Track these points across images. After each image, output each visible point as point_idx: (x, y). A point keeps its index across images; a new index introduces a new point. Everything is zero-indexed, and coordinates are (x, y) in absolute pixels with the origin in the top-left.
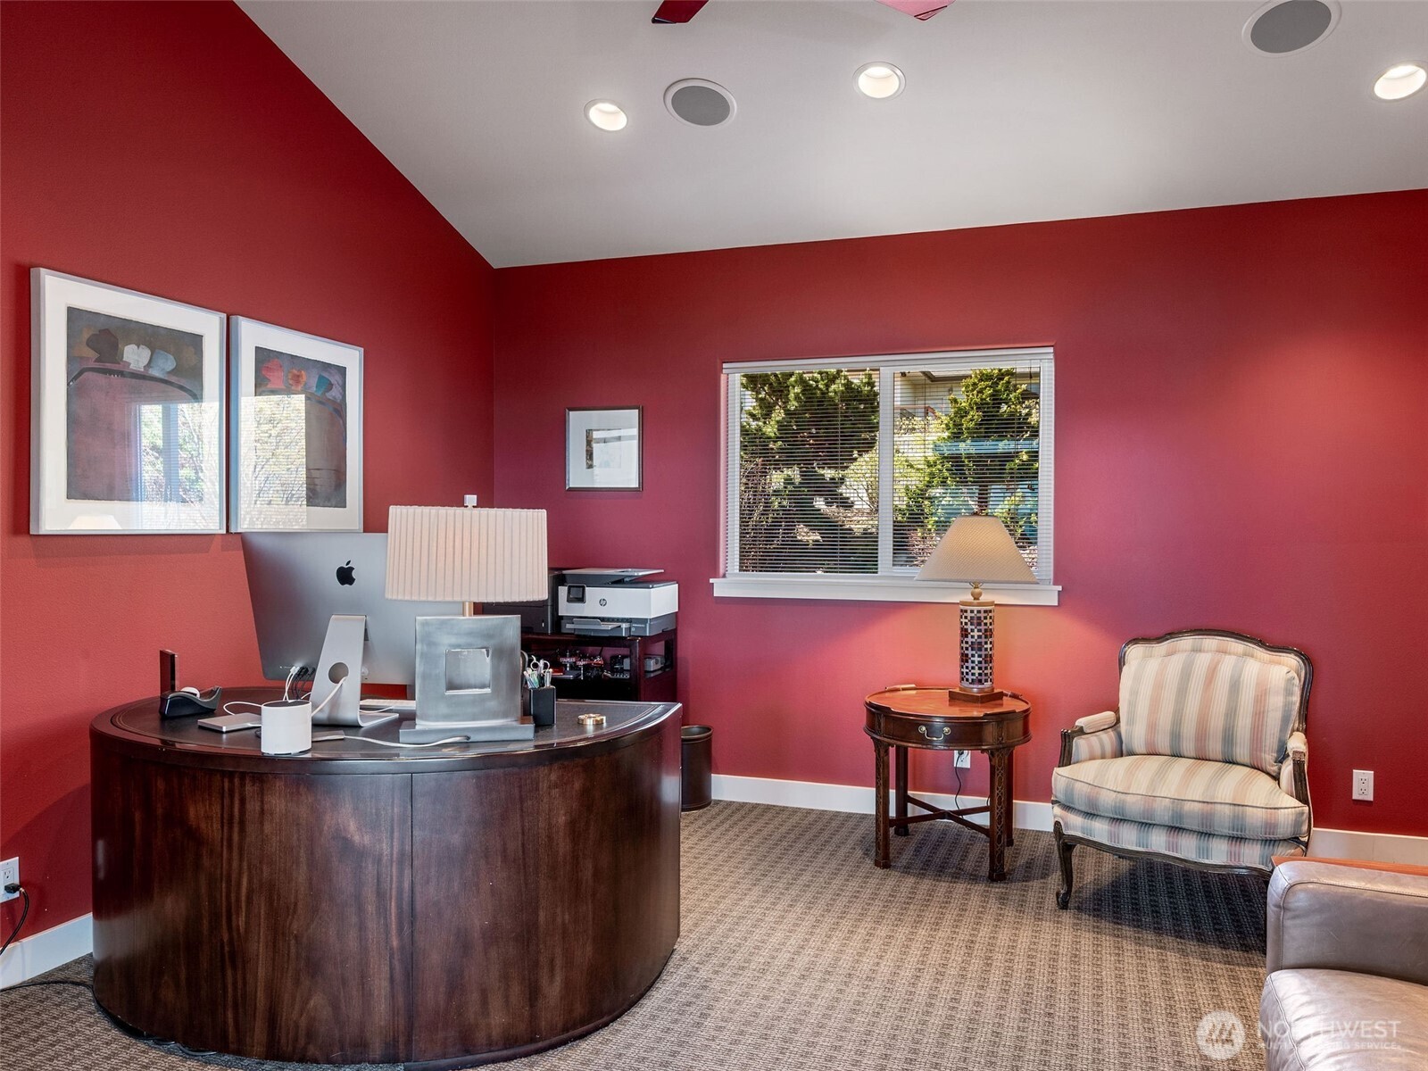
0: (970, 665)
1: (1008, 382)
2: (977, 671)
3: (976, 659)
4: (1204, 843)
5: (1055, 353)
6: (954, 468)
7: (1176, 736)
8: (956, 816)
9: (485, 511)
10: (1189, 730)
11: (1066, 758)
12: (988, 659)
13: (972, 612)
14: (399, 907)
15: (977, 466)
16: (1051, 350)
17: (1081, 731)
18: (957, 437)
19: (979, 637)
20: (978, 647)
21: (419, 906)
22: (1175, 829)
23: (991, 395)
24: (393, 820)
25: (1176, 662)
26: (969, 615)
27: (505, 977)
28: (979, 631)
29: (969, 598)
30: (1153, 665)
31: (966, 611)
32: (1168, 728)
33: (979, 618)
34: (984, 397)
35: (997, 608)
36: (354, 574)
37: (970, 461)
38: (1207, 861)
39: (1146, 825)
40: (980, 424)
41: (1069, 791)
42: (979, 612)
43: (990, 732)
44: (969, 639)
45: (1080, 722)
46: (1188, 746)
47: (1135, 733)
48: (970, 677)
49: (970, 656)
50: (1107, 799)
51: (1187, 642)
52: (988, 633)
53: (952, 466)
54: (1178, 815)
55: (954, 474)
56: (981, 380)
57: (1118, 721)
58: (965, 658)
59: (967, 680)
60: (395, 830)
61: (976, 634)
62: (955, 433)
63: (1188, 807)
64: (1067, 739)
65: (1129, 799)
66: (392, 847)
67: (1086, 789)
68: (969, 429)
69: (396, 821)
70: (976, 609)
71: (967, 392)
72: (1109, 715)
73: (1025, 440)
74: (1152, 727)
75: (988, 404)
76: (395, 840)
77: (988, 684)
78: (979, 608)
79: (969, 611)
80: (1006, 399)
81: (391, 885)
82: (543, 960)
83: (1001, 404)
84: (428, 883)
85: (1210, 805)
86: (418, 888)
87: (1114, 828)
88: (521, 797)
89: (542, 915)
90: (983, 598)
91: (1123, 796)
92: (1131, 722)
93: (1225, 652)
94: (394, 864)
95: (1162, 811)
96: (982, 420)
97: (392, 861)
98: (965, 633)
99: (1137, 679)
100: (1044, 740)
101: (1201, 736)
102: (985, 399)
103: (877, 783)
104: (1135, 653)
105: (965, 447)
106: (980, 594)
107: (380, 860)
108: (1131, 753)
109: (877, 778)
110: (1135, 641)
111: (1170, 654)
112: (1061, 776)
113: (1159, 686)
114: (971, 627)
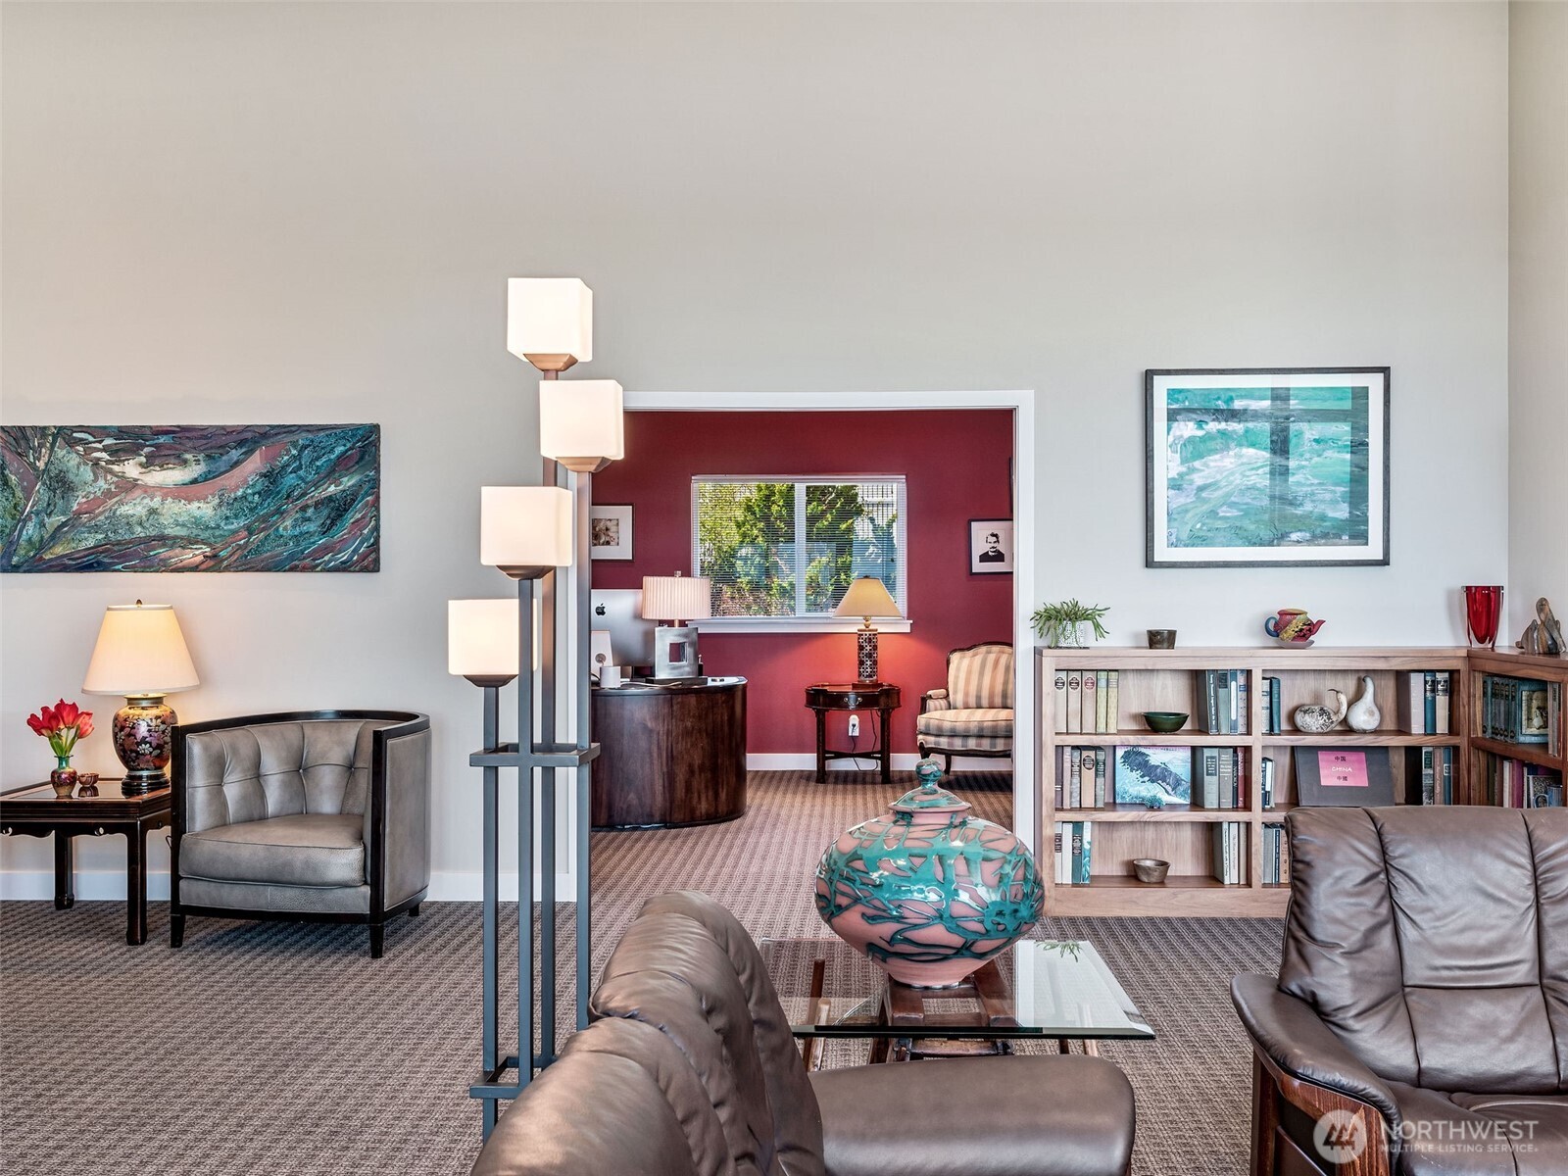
0: (865, 666)
2: (869, 670)
3: (869, 663)
4: (993, 740)
5: (906, 479)
9: (683, 579)
10: (985, 694)
11: (923, 710)
12: (875, 663)
13: (865, 635)
14: (667, 753)
16: (904, 477)
17: (930, 697)
19: (870, 650)
20: (870, 656)
21: (675, 754)
22: (980, 736)
25: (978, 659)
26: (864, 637)
27: (706, 787)
28: (870, 646)
29: (864, 628)
30: (966, 662)
31: (862, 635)
32: (975, 693)
33: (869, 639)
35: (879, 633)
36: (605, 610)
39: (966, 736)
41: (927, 726)
42: (869, 635)
43: (883, 700)
44: (865, 652)
45: (930, 693)
46: (985, 702)
47: (957, 698)
48: (865, 674)
49: (864, 661)
51: (983, 649)
52: (875, 648)
57: (948, 695)
58: (861, 663)
59: (863, 675)
61: (868, 648)
63: (985, 724)
64: (924, 700)
67: (935, 724)
70: (868, 633)
72: (943, 691)
74: (966, 694)
77: (875, 678)
78: (871, 633)
82: (720, 780)
86: (674, 746)
87: (950, 740)
89: (719, 761)
90: (870, 628)
92: (955, 692)
93: (1003, 653)
98: (861, 648)
99: (958, 669)
100: (910, 701)
101: (991, 696)
104: (955, 658)
106: (869, 625)
107: (659, 733)
108: (955, 708)
110: (955, 651)
111: (974, 656)
112: (922, 720)
113: (969, 673)
114: (865, 644)
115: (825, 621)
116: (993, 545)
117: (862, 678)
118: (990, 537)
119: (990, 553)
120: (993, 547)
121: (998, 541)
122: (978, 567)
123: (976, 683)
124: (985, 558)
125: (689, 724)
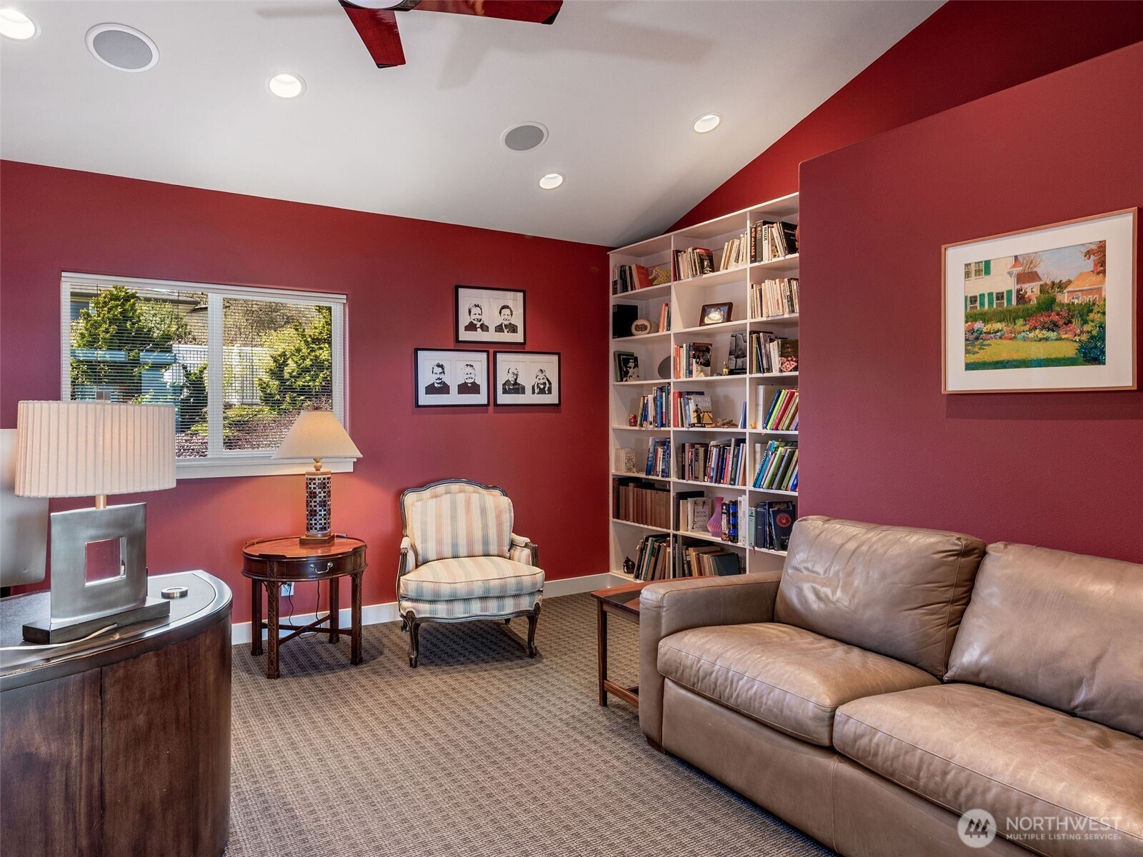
0: (318, 517)
1: (134, 304)
2: (323, 521)
3: (323, 513)
4: (501, 602)
5: (349, 300)
6: (89, 371)
7: (455, 545)
8: (311, 628)
10: (462, 542)
11: (404, 570)
12: (328, 512)
13: (319, 479)
15: (111, 369)
16: (345, 297)
18: (92, 345)
19: (325, 497)
20: (324, 504)
22: (483, 598)
23: (121, 313)
24: (82, 718)
26: (315, 481)
27: (178, 835)
28: (324, 492)
29: (312, 470)
31: (314, 479)
32: (450, 541)
33: (324, 483)
34: (116, 313)
35: (333, 475)
37: (104, 366)
38: (503, 613)
40: (114, 336)
42: (324, 479)
43: (350, 560)
44: (318, 499)
45: (403, 545)
46: (463, 551)
47: (428, 547)
48: (318, 526)
49: (318, 511)
50: (445, 589)
52: (330, 494)
53: (88, 369)
54: (488, 590)
55: (89, 375)
56: (111, 300)
57: (413, 543)
58: (313, 513)
59: (316, 529)
60: (85, 728)
61: (322, 495)
62: (90, 342)
64: (404, 557)
65: (458, 585)
66: (81, 747)
67: (431, 585)
68: (105, 339)
69: (86, 718)
70: (322, 477)
71: (97, 307)
72: (407, 539)
73: (147, 351)
74: (439, 542)
75: (119, 320)
76: (85, 738)
77: (329, 529)
78: (324, 476)
79: (317, 479)
80: (131, 317)
81: (81, 785)
83: (127, 320)
84: (117, 771)
85: (503, 580)
88: (189, 666)
90: (322, 470)
91: (454, 585)
92: (424, 541)
94: (84, 763)
95: (478, 590)
96: (116, 333)
97: (81, 761)
98: (312, 495)
101: (470, 543)
102: (117, 315)
103: (269, 615)
104: (411, 498)
105: (102, 354)
106: (321, 467)
107: (69, 765)
108: (426, 561)
109: (269, 611)
110: (407, 491)
111: (436, 496)
112: (411, 581)
113: (439, 517)
114: (318, 490)
115: (250, 462)
116: (438, 376)
117: (313, 532)
118: (436, 368)
119: (436, 385)
120: (439, 379)
121: (444, 372)
122: (425, 399)
123: (449, 530)
124: (431, 390)
125: (141, 720)
